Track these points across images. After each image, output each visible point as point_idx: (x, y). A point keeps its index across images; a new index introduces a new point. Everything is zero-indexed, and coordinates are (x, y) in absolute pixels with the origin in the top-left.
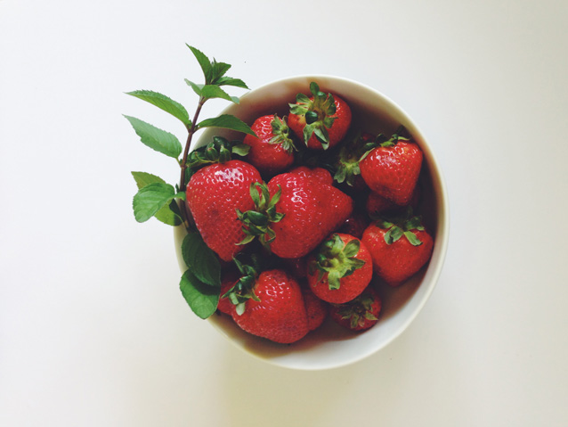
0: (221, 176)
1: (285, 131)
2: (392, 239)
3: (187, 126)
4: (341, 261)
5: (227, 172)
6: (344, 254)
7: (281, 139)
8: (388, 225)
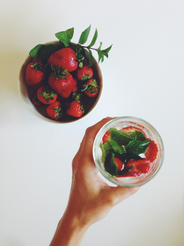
0: (71, 60)
1: (87, 78)
2: (56, 109)
3: (89, 46)
4: (48, 96)
5: (73, 62)
6: (50, 96)
7: (85, 77)
8: (60, 109)
